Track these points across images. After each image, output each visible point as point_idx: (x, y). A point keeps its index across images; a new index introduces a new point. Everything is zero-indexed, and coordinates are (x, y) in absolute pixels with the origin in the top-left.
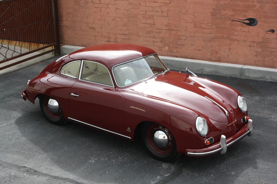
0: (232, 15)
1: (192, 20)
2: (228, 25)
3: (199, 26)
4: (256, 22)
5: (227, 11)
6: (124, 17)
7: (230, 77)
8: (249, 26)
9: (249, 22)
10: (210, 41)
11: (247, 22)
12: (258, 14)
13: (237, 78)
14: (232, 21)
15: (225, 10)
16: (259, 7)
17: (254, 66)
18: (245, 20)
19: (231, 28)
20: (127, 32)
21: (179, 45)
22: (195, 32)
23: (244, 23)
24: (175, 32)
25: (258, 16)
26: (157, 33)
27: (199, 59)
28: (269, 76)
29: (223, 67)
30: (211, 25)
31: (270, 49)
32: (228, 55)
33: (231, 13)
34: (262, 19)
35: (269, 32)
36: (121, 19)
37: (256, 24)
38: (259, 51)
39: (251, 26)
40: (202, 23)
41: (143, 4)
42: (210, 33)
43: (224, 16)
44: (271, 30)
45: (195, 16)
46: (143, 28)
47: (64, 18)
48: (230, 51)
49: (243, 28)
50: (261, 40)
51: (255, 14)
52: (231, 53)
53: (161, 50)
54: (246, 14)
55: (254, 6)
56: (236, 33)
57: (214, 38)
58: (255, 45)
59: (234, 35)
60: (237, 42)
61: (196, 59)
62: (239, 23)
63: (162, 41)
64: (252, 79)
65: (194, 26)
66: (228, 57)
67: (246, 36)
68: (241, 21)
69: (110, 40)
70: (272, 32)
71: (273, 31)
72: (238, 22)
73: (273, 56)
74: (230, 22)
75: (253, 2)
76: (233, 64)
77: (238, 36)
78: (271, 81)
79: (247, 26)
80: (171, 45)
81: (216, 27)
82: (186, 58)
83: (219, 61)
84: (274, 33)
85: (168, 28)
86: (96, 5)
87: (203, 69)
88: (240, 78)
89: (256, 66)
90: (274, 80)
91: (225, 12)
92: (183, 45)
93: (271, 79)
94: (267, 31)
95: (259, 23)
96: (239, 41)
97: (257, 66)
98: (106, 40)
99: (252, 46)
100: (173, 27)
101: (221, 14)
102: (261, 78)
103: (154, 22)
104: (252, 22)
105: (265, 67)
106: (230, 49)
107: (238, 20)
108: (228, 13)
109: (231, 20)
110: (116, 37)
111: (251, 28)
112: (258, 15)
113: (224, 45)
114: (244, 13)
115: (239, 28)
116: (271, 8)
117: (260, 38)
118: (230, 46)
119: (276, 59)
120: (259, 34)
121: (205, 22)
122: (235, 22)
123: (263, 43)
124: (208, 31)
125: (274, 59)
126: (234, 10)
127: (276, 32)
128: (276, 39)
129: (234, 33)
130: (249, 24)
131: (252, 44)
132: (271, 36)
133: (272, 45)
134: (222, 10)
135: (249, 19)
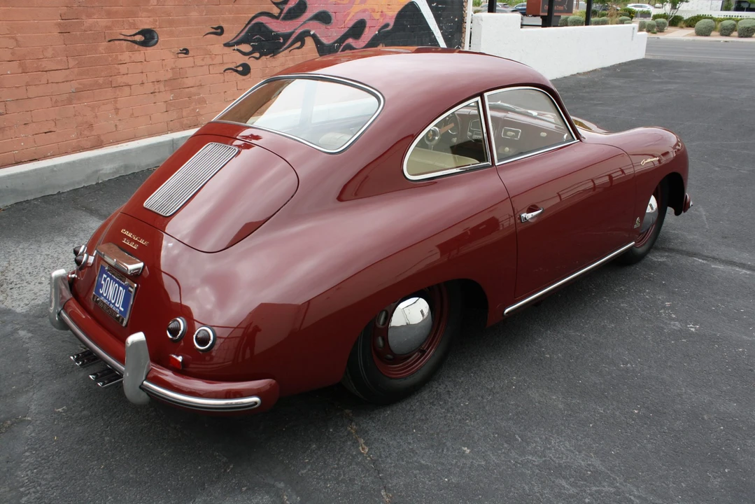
0: (108, 28)
1: (13, 54)
2: (104, 52)
3: (35, 65)
4: (156, 37)
5: (95, 17)
8: (145, 48)
9: (143, 38)
10: (70, 102)
11: (139, 38)
12: (157, 18)
14: (109, 41)
15: (89, 16)
16: (156, 4)
18: (134, 35)
19: (110, 59)
22: (28, 85)
23: (135, 42)
25: (157, 23)
27: (53, 156)
30: (65, 59)
31: (187, 90)
32: (116, 125)
33: (104, 22)
34: (165, 29)
35: (180, 55)
37: (157, 42)
38: (171, 100)
39: (148, 48)
40: (41, 57)
42: (67, 81)
43: (91, 30)
44: (184, 49)
45: (16, 40)
48: (117, 114)
49: (133, 54)
50: (170, 75)
51: (151, 19)
52: (120, 120)
54: (134, 20)
55: (148, 0)
56: (123, 69)
57: (78, 91)
58: (162, 88)
59: (119, 74)
60: (127, 89)
61: (45, 157)
62: (125, 43)
65: (20, 71)
66: (116, 130)
67: (142, 73)
68: (129, 38)
70: (185, 54)
71: (186, 51)
72: (123, 42)
73: (194, 103)
74: (106, 43)
77: (127, 74)
79: (141, 48)
81: (77, 62)
83: (99, 144)
84: (189, 55)
91: (91, 21)
92: (2, 130)
94: (178, 53)
95: (161, 39)
96: (132, 87)
99: (157, 91)
101: (83, 28)
104: (148, 38)
105: (184, 130)
106: (117, 110)
107: (122, 37)
108: (97, 22)
109: (108, 39)
111: (149, 50)
112: (156, 21)
113: (104, 104)
114: (131, 20)
115: (125, 56)
117: (167, 70)
118: (116, 102)
119: (198, 108)
120: (164, 63)
121: (49, 53)
122: (117, 42)
123: (174, 82)
124: (60, 76)
125: (196, 108)
126: (109, 14)
127: (191, 53)
128: (193, 67)
129: (119, 69)
130: (145, 44)
131: (157, 87)
132: (185, 61)
133: (189, 82)
134: (84, 17)
135: (143, 32)
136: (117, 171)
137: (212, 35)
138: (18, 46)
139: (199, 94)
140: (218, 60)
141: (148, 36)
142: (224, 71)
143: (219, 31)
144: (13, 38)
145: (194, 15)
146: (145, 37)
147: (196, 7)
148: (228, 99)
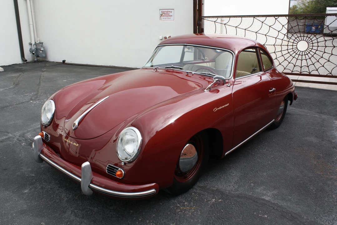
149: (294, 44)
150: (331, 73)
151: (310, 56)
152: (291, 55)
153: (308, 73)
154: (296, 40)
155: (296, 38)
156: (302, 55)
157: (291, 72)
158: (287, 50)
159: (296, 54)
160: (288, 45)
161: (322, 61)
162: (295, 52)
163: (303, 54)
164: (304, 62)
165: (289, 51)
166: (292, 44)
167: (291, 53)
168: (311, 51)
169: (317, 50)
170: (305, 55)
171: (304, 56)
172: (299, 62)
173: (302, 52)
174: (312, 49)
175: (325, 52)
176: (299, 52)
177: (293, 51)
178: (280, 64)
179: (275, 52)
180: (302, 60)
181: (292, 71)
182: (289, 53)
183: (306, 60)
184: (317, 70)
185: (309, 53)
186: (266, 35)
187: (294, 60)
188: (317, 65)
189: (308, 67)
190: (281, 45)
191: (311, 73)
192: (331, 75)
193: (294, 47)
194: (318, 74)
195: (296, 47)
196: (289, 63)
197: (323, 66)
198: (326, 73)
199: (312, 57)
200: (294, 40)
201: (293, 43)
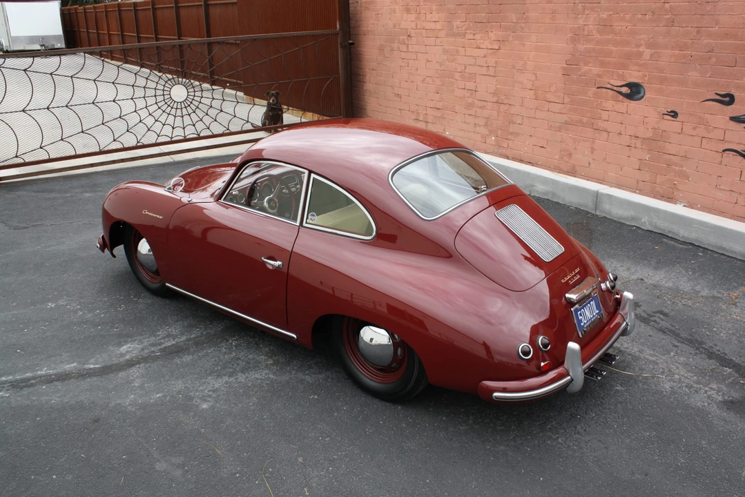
0: (600, 76)
1: (533, 85)
2: (591, 95)
3: (543, 96)
4: (642, 92)
5: (590, 65)
6: (437, 76)
7: (576, 208)
8: (629, 100)
9: (629, 91)
10: (559, 129)
11: (625, 90)
12: (647, 73)
13: (588, 213)
14: (598, 88)
15: (586, 64)
16: (648, 58)
17: (635, 192)
18: (621, 86)
19: (595, 103)
20: (439, 105)
21: (512, 133)
22: (536, 108)
23: (620, 93)
24: (506, 107)
25: (646, 79)
26: (481, 107)
27: (540, 166)
28: (647, 218)
29: (567, 184)
30: (562, 95)
31: (667, 156)
32: (589, 163)
33: (596, 70)
34: (654, 85)
35: (666, 117)
36: (433, 81)
37: (642, 97)
38: (646, 160)
39: (632, 102)
40: (548, 90)
41: (462, 50)
42: (561, 113)
43: (586, 76)
44: (672, 112)
45: (536, 75)
46: (461, 98)
47: (367, 78)
48: (592, 153)
49: (617, 103)
50: (649, 134)
51: (641, 74)
52: (593, 159)
53: (485, 143)
54: (623, 72)
55: (640, 54)
56: (605, 115)
57: (566, 123)
58: (639, 145)
59: (600, 118)
60: (605, 134)
61: (536, 165)
63: (486, 125)
64: (615, 219)
65: (534, 98)
66: (589, 167)
67: (622, 123)
68: (615, 88)
69: (418, 118)
70: (672, 116)
71: (674, 114)
72: (610, 91)
73: (673, 174)
74: (594, 89)
75: (638, 46)
76: (597, 182)
77: (608, 121)
78: (650, 229)
79: (625, 100)
80: (499, 132)
81: (570, 100)
82: (521, 161)
83: (572, 173)
84: (678, 119)
85: (495, 99)
86: (403, 55)
87: (532, 186)
88: (593, 212)
89: (638, 191)
90: (656, 227)
91: (586, 68)
92: (517, 134)
93: (650, 224)
94: (664, 114)
95: (647, 95)
96: (610, 134)
97: (641, 192)
98: (414, 117)
99: (633, 145)
100: (503, 97)
101: (579, 73)
102: (633, 219)
103: (476, 86)
104: (634, 91)
105: (654, 197)
106: (593, 150)
107: (609, 86)
108: (591, 70)
109: (597, 86)
110: (425, 112)
111: (633, 104)
112: (646, 76)
113: (583, 141)
114: (620, 72)
115: (609, 104)
116: (673, 60)
117: (648, 128)
118: (593, 142)
119: (677, 181)
120: (646, 120)
121: (553, 89)
122: (604, 90)
123: (655, 142)
124: (556, 108)
125: (675, 180)
126: (602, 64)
127: (680, 118)
128: (679, 133)
129: (601, 115)
130: (630, 97)
131: (633, 141)
132: (671, 125)
133: (671, 148)
134: (582, 64)
135: (629, 85)
136: (546, 194)
137: (714, 103)
138: (536, 80)
139: (682, 166)
140: (718, 134)
141: (634, 89)
142: (724, 151)
143: (728, 99)
144: (534, 74)
145: (694, 75)
146: (631, 90)
147: (698, 67)
148: (722, 187)
149: (165, 93)
150: (228, 129)
151: (194, 108)
152: (164, 112)
153: (195, 136)
154: (167, 85)
155: (166, 82)
156: (181, 109)
157: (169, 139)
158: (156, 103)
159: (172, 108)
160: (155, 96)
161: (213, 112)
162: (169, 106)
163: (183, 106)
164: (186, 118)
165: (160, 104)
166: (161, 93)
167: (164, 108)
168: (193, 99)
169: (202, 97)
170: (186, 107)
171: (184, 110)
172: (179, 119)
173: (181, 103)
174: (194, 96)
175: (213, 99)
176: (176, 104)
177: (166, 103)
178: (149, 130)
179: (135, 111)
180: (182, 117)
181: (172, 138)
182: (159, 108)
183: (189, 115)
184: (209, 128)
185: (191, 103)
186: (113, 83)
187: (171, 118)
188: (207, 120)
189: (194, 125)
190: (144, 97)
191: (201, 135)
192: (228, 131)
193: (166, 97)
194: (210, 134)
195: (169, 96)
196: (164, 125)
197: (216, 120)
198: (221, 130)
199: (198, 109)
200: (164, 86)
201: (163, 90)
